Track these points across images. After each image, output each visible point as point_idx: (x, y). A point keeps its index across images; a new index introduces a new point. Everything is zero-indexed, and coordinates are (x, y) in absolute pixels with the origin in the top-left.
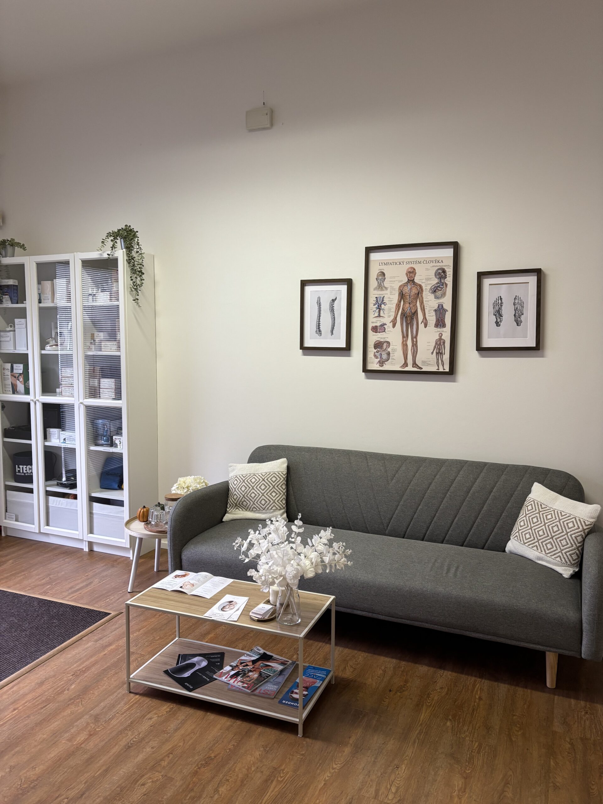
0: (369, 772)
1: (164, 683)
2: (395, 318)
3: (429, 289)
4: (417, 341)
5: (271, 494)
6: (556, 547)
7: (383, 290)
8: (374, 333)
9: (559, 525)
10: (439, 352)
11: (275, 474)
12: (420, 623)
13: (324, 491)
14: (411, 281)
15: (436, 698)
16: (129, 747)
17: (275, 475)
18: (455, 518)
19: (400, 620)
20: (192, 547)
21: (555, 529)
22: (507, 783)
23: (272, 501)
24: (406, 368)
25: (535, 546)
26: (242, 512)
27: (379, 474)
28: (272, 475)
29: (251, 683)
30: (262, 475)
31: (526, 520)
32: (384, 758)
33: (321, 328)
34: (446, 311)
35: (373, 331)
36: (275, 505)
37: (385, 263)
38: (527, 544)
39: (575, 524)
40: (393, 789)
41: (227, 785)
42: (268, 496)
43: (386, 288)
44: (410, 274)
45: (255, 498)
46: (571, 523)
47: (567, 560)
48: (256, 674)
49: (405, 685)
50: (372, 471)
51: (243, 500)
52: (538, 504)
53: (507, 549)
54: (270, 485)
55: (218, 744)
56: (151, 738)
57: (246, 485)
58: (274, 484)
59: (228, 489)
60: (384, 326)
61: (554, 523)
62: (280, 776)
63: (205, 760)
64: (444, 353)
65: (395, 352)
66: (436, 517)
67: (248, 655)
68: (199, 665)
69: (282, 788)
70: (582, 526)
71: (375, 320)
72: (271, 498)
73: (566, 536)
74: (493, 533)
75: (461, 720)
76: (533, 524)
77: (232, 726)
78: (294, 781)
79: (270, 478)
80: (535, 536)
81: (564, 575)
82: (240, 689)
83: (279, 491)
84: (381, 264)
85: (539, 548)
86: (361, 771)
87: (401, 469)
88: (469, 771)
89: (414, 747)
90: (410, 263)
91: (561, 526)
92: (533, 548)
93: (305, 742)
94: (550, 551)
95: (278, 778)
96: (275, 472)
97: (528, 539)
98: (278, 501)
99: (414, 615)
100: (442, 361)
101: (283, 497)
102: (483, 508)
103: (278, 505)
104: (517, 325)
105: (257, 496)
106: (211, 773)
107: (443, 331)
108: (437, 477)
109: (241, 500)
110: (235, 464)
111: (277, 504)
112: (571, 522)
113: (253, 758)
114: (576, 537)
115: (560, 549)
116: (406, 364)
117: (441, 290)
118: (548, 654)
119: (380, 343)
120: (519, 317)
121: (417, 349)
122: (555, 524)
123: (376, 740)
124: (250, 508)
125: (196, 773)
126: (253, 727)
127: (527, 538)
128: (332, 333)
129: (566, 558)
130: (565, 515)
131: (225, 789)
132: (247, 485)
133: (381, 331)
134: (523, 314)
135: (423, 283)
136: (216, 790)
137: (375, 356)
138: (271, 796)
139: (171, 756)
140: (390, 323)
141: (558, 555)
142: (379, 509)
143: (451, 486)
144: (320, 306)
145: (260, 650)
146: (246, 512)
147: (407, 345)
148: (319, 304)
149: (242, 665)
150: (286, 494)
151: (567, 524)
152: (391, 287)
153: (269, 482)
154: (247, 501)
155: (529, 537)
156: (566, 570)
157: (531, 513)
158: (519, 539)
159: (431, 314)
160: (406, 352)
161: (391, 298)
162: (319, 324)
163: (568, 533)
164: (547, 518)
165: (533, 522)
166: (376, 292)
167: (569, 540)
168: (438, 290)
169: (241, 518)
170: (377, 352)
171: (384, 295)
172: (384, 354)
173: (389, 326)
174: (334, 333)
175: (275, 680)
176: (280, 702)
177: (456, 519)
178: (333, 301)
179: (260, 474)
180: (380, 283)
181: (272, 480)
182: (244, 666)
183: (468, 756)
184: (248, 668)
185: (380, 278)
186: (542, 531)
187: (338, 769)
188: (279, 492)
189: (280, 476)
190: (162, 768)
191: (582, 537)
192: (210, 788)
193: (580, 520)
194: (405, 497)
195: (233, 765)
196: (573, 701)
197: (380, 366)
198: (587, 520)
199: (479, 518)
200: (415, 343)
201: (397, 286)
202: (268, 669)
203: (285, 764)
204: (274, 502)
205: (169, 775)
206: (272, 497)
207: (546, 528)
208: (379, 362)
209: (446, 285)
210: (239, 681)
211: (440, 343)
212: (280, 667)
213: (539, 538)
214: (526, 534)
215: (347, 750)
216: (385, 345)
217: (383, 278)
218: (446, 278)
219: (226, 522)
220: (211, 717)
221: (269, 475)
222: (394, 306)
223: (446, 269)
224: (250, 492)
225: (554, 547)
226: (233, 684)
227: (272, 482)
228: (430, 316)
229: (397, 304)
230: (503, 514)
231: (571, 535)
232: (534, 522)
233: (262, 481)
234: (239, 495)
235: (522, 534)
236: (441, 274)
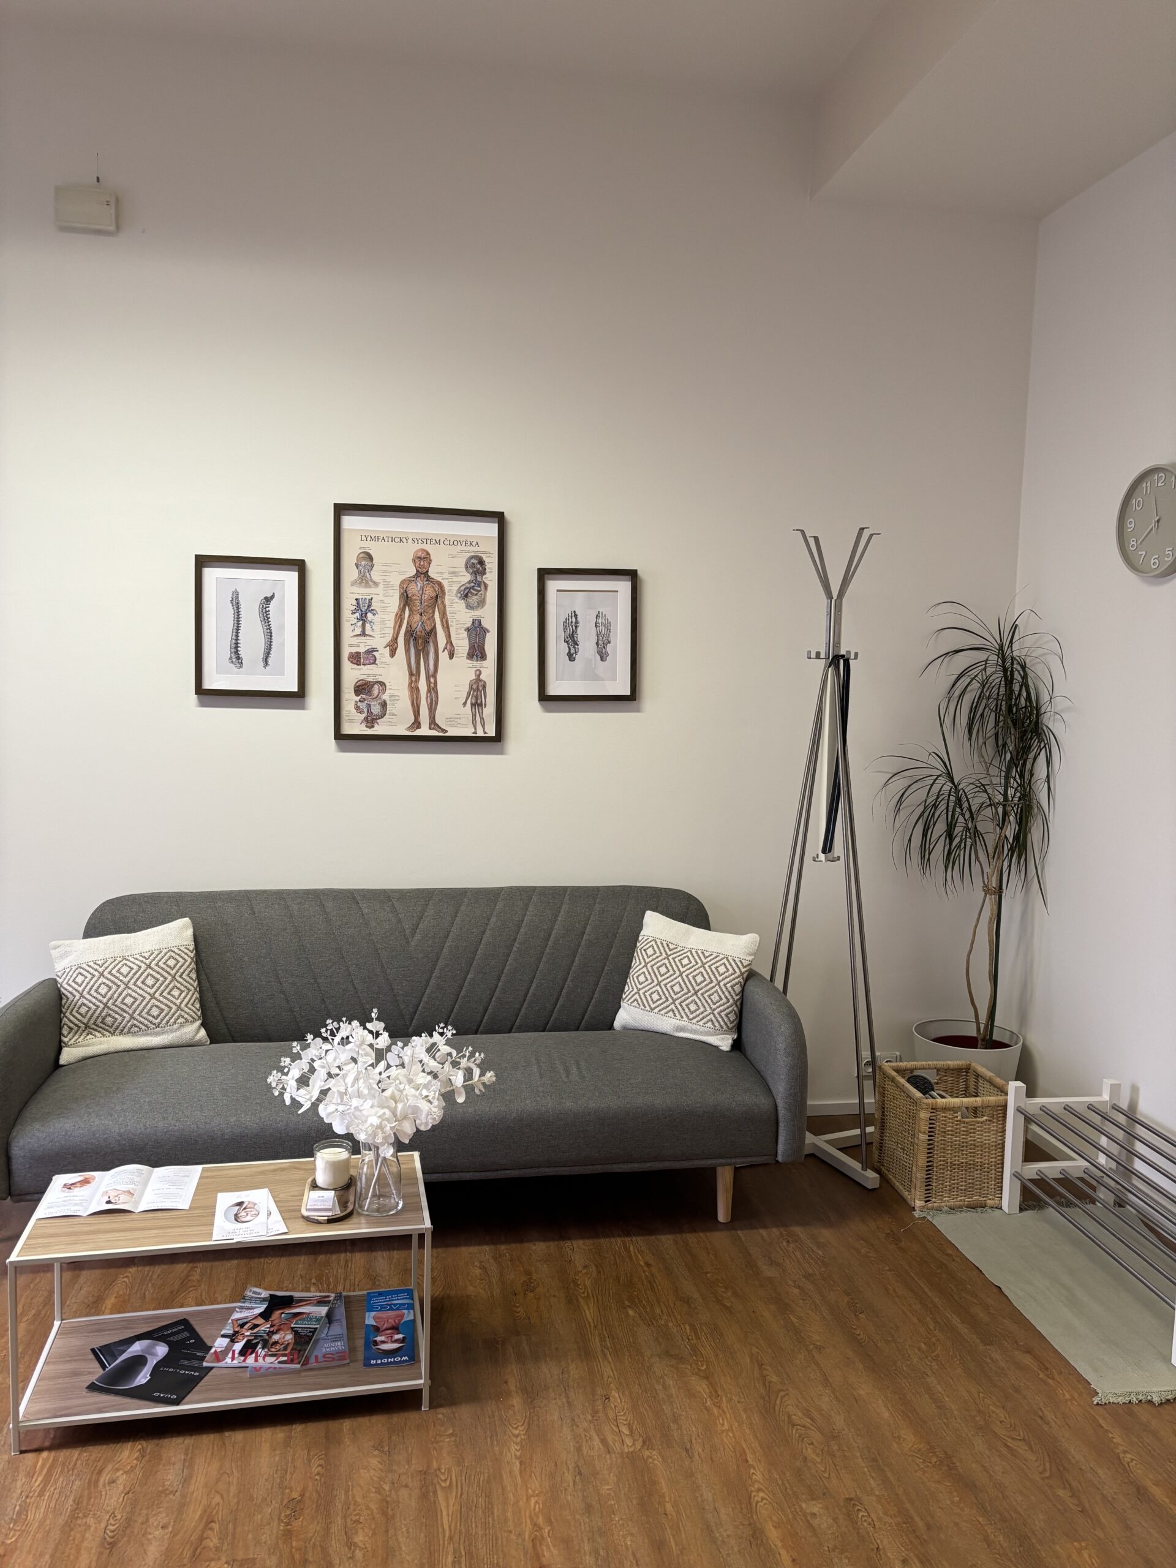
0: (573, 1420)
1: (105, 1408)
2: (395, 640)
3: (455, 592)
4: (436, 683)
5: (169, 993)
6: (704, 1007)
7: (370, 587)
8: (355, 666)
9: (704, 973)
10: (477, 702)
11: (172, 951)
12: (537, 1170)
13: (280, 972)
14: (422, 573)
15: (588, 1283)
16: (113, 1545)
17: (173, 955)
18: (531, 986)
19: (500, 1172)
20: (37, 1126)
21: (699, 979)
22: (761, 1365)
23: (174, 1007)
24: (418, 730)
25: (669, 1011)
26: (103, 1039)
27: (387, 927)
28: (166, 954)
29: (290, 1352)
30: (144, 957)
31: (648, 971)
32: (578, 1392)
33: (242, 653)
34: (485, 631)
35: (352, 662)
36: (183, 1014)
37: (373, 537)
38: (656, 1010)
39: (729, 967)
40: (625, 1430)
41: (363, 1528)
42: (165, 997)
43: (376, 584)
44: (420, 561)
45: (134, 1006)
46: (723, 967)
47: (722, 1023)
48: (286, 1334)
49: (529, 1279)
50: (373, 924)
51: (104, 1014)
52: (662, 944)
53: (618, 1024)
54: (166, 975)
55: (288, 1475)
56: (144, 1512)
57: (108, 982)
58: (173, 973)
59: (58, 996)
60: (374, 653)
61: (695, 970)
62: (441, 1480)
63: (288, 1507)
64: (485, 705)
65: (396, 702)
66: (498, 989)
67: (241, 1308)
68: (154, 1355)
69: (459, 1496)
70: (740, 969)
71: (355, 640)
72: (172, 1002)
73: (717, 987)
74: (593, 1001)
75: (644, 1302)
76: (661, 976)
77: (290, 1437)
78: (470, 1479)
79: (163, 960)
80: (667, 995)
81: (721, 1048)
82: (275, 1368)
83: (186, 984)
84: (364, 538)
85: (676, 1012)
86: (560, 1423)
87: (426, 914)
88: (705, 1367)
89: (609, 1362)
90: (420, 541)
91: (708, 973)
92: (668, 1015)
93: (440, 1416)
94: (694, 1015)
95: (440, 1485)
96: (172, 949)
97: (657, 1001)
98: (186, 1006)
99: (528, 1157)
100: (482, 719)
101: (195, 996)
102: (573, 963)
103: (188, 1014)
104: (602, 660)
105: (138, 1002)
106: (316, 1523)
107: (482, 667)
108: (493, 919)
109: (100, 1014)
110: (68, 942)
111: (186, 1012)
112: (721, 965)
113: (372, 1472)
114: (732, 987)
115: (711, 1008)
116: (417, 724)
117: (476, 595)
118: (719, 1170)
119: (366, 684)
120: (604, 647)
121: (437, 697)
122: (698, 971)
123: (548, 1371)
124: (124, 1028)
125: (288, 1534)
126: (333, 1425)
127: (654, 1000)
128: (266, 663)
129: (721, 1021)
130: (710, 955)
131: (364, 1536)
132: (112, 982)
133: (368, 662)
134: (609, 643)
135: (443, 579)
136: (349, 1544)
137: (357, 708)
138: (450, 1514)
139: (216, 1526)
140: (385, 647)
141: (708, 1018)
142: (396, 991)
143: (518, 933)
144: (238, 608)
145: (259, 1294)
146: (114, 1038)
147: (417, 689)
148: (237, 606)
149: (246, 1327)
150: (198, 989)
151: (716, 968)
152: (384, 580)
153: (163, 969)
154: (113, 1014)
155: (658, 997)
156: (723, 1039)
157: (653, 960)
158: (641, 1003)
159: (461, 636)
160: (417, 701)
161: (385, 601)
162: (237, 644)
163: (720, 982)
164: (682, 964)
165: (660, 973)
166: (356, 589)
167: (723, 993)
168: (472, 593)
169: (105, 1051)
170: (360, 701)
171: (371, 596)
172: (374, 705)
173: (383, 654)
174: (270, 663)
175: (330, 1334)
176: (367, 1364)
177: (534, 986)
178: (268, 600)
179: (137, 956)
180: (364, 573)
181: (167, 966)
182: (252, 1329)
183: (688, 1347)
184: (263, 1329)
185: (363, 563)
186: (678, 985)
187: (524, 1435)
188: (186, 987)
189: (183, 955)
190: (216, 1551)
191: (741, 985)
192: (336, 1546)
193: (734, 961)
194: (441, 963)
195: (347, 1496)
196: (763, 1232)
197: (367, 726)
198: (744, 958)
199: (569, 980)
200: (432, 685)
201: (396, 580)
202: (303, 1320)
203: (434, 1460)
204: (179, 1008)
205: (240, 1555)
206: (172, 999)
207: (683, 980)
208: (366, 719)
209: (486, 586)
210: (265, 1356)
211: (477, 688)
212: (323, 1311)
213: (675, 997)
214: (652, 993)
215: (516, 1401)
216: (376, 690)
217: (370, 564)
218: (485, 573)
219: (70, 1064)
220: (238, 1437)
221: (158, 954)
222: (392, 617)
223: (485, 559)
224: (120, 995)
225: (701, 1008)
226: (257, 1365)
227: (168, 969)
228: (458, 639)
229: (397, 615)
230: (606, 968)
231: (725, 985)
232: (662, 973)
233: (145, 970)
234: (94, 1004)
235: (645, 996)
236: (477, 566)
